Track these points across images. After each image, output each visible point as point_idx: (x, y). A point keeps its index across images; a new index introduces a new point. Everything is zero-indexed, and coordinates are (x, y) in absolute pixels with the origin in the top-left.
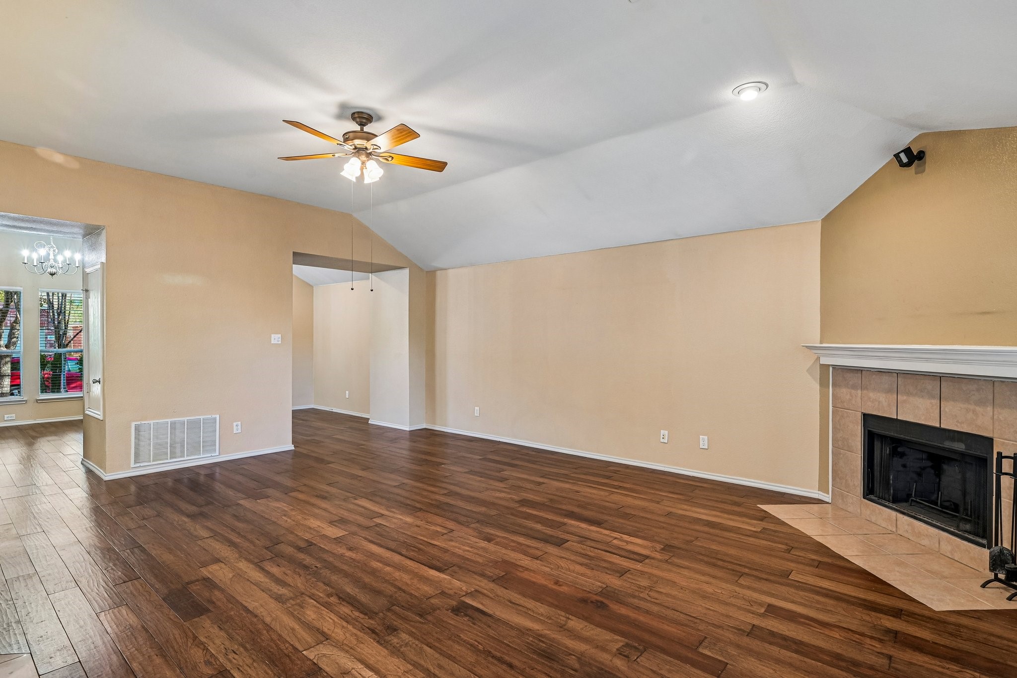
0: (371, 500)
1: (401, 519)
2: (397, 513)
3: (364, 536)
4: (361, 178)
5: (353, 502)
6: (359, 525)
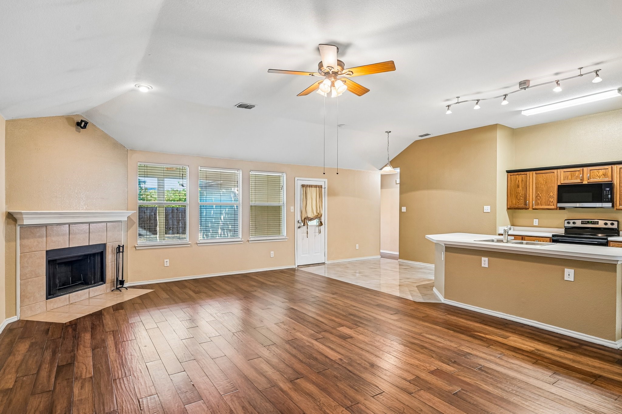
0: (326, 357)
1: (304, 335)
2: (306, 340)
3: (327, 326)
4: (330, 94)
5: (343, 357)
6: (331, 333)
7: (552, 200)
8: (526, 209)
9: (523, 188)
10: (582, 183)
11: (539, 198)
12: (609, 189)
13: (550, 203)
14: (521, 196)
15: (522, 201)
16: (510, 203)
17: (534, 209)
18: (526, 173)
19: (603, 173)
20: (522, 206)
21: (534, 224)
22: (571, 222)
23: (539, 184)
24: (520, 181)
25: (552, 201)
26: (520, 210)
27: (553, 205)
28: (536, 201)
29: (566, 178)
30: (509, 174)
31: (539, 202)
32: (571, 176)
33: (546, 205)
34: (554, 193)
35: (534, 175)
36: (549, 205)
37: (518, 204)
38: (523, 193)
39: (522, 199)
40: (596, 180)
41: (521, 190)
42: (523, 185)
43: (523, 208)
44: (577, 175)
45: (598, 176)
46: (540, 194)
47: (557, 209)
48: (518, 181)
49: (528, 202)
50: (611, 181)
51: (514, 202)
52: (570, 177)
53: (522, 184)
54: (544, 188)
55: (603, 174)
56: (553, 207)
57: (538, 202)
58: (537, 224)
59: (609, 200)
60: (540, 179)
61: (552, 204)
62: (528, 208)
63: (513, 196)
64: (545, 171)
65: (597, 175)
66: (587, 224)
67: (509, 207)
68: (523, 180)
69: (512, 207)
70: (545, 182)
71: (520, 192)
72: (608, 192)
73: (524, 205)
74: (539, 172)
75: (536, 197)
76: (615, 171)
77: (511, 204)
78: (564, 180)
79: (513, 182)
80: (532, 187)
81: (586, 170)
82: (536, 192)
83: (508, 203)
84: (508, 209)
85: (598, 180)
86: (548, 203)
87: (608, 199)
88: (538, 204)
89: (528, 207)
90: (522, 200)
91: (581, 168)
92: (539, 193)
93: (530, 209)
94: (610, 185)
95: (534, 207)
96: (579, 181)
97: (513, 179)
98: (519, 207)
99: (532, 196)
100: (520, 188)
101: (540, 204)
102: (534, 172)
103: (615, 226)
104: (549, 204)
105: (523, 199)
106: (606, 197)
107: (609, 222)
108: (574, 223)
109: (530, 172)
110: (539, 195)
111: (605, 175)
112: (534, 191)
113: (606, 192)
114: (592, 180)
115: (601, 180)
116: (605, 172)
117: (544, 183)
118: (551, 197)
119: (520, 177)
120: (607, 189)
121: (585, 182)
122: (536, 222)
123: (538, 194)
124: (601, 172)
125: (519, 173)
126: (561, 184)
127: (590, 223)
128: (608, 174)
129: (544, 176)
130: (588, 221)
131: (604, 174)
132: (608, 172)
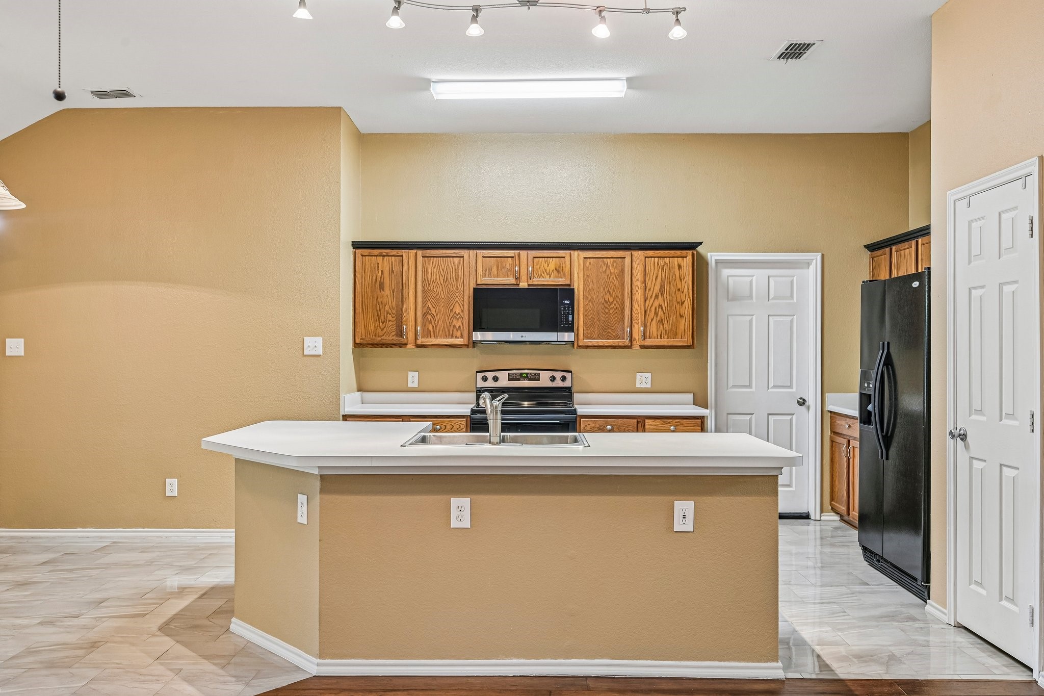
7: (458, 324)
8: (400, 347)
9: (393, 292)
10: (519, 285)
11: (430, 317)
12: (568, 302)
13: (455, 330)
14: (388, 313)
15: (391, 325)
16: (361, 330)
17: (418, 346)
18: (400, 252)
19: (555, 266)
20: (390, 338)
21: (410, 385)
22: (490, 375)
23: (431, 282)
24: (386, 274)
25: (459, 327)
26: (384, 350)
27: (462, 337)
28: (424, 326)
29: (488, 272)
30: (359, 251)
31: (431, 328)
32: (498, 267)
33: (445, 337)
34: (464, 308)
35: (420, 259)
36: (452, 337)
37: (380, 333)
38: (394, 303)
39: (391, 319)
40: (544, 281)
41: (389, 295)
42: (394, 283)
43: (395, 345)
44: (508, 266)
45: (548, 272)
46: (431, 308)
47: (468, 346)
48: (382, 271)
49: (405, 327)
50: (569, 285)
51: (372, 327)
52: (494, 270)
53: (391, 280)
54: (442, 293)
55: (556, 269)
56: (460, 341)
57: (428, 329)
58: (416, 385)
59: (570, 326)
60: (432, 270)
61: (459, 334)
62: (406, 345)
63: (370, 310)
64: (444, 251)
65: (546, 270)
66: (518, 380)
67: (358, 341)
68: (392, 271)
69: (367, 340)
70: (444, 280)
71: (385, 300)
72: (568, 308)
73: (397, 335)
74: (430, 253)
75: (424, 315)
76: (576, 264)
77: (363, 333)
78: (484, 276)
79: (368, 274)
80: (414, 290)
81: (526, 257)
82: (424, 306)
83: (357, 330)
84: (356, 345)
85: (548, 281)
86: (449, 330)
87: (568, 324)
88: (427, 334)
89: (404, 341)
90: (391, 323)
91: (517, 252)
92: (430, 306)
93: (408, 346)
94: (569, 292)
95: (419, 342)
96: (511, 280)
97: (368, 267)
98: (384, 342)
99: (414, 315)
100: (387, 291)
101: (432, 333)
102: (420, 252)
103: (568, 384)
104: (452, 334)
105: (394, 319)
106: (564, 319)
107: (558, 375)
108: (496, 379)
109: (410, 251)
110: (431, 311)
111: (558, 270)
112: (420, 299)
113: (565, 308)
114: (538, 281)
115: (553, 281)
116: (558, 263)
117: (442, 281)
118: (455, 315)
119: (386, 262)
120: (566, 302)
121: (523, 285)
122: (413, 379)
123: (429, 308)
124: (553, 264)
125: (384, 251)
126: (477, 285)
127: (525, 378)
128: (564, 269)
129: (441, 264)
130: (521, 374)
131: (558, 268)
132: (564, 266)
